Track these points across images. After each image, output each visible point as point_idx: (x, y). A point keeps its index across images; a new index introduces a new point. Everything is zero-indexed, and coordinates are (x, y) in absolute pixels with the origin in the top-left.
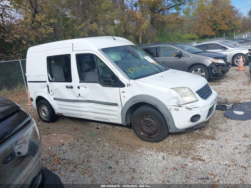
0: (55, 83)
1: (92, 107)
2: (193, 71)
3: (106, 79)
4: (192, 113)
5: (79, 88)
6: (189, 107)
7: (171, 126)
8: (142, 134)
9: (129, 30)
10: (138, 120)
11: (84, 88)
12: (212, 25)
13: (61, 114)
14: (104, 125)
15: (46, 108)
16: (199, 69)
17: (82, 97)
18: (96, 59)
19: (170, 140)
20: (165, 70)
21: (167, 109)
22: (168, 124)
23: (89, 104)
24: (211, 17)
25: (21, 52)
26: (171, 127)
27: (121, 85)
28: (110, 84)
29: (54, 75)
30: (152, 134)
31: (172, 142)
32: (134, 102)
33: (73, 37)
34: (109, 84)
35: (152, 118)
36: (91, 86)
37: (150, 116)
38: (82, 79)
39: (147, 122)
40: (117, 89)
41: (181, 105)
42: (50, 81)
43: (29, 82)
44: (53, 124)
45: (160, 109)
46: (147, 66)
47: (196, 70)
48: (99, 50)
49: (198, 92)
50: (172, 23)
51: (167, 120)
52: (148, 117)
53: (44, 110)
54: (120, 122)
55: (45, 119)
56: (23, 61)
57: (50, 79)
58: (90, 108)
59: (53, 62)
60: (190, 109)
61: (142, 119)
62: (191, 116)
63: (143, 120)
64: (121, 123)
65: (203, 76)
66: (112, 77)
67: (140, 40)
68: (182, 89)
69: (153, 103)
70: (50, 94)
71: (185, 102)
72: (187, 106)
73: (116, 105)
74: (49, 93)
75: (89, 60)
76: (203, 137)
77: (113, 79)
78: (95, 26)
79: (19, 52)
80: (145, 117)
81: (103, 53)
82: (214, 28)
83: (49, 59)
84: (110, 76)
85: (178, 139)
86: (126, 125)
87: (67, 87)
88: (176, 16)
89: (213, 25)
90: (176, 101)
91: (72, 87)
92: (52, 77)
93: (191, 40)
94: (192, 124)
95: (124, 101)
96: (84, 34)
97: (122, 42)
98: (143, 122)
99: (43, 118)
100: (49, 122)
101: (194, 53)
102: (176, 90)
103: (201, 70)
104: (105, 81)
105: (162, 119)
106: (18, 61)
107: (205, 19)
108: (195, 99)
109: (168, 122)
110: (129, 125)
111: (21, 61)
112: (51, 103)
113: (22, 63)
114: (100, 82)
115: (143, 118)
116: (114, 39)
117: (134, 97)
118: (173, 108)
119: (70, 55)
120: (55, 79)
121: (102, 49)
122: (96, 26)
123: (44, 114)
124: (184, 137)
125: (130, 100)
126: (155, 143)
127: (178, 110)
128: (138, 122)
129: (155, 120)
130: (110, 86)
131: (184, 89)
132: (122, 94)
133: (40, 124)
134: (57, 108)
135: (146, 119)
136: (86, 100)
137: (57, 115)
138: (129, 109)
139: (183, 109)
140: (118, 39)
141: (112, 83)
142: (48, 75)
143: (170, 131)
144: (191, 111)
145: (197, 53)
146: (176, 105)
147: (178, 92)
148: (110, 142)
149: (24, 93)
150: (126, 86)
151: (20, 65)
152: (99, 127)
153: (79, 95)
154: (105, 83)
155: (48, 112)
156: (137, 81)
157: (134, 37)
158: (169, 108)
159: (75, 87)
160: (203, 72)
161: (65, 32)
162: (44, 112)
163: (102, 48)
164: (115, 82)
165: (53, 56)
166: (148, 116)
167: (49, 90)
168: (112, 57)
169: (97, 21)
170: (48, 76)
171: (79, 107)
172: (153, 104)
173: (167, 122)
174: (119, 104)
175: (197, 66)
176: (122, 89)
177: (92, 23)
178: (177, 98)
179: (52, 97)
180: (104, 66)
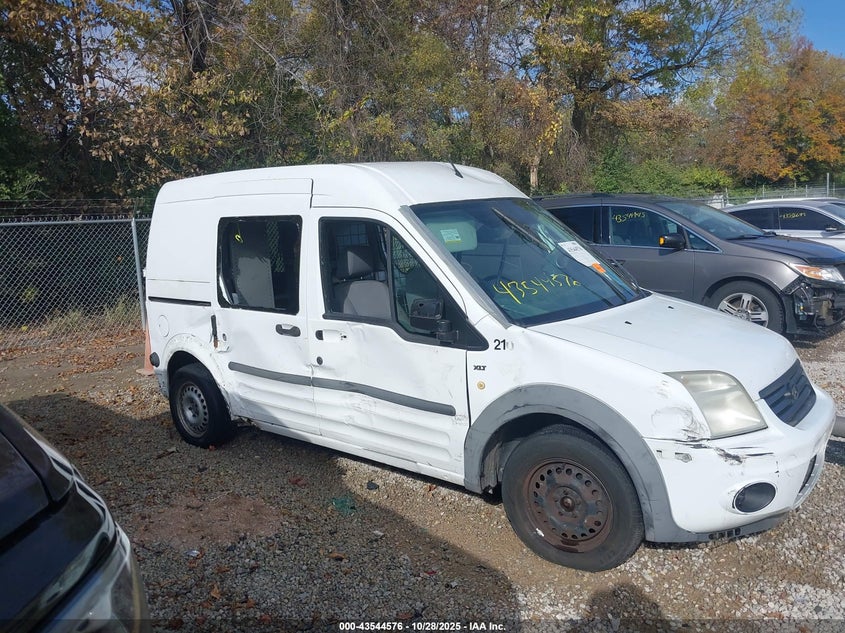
0: (240, 311)
1: (358, 409)
2: (724, 304)
3: (419, 314)
4: (742, 474)
5: (319, 335)
6: (732, 452)
7: (655, 517)
8: (540, 533)
9: (497, 144)
10: (527, 480)
11: (337, 339)
12: (783, 144)
13: (249, 420)
14: (396, 475)
15: (199, 396)
16: (747, 298)
17: (329, 369)
18: (391, 239)
19: (645, 565)
20: (636, 295)
21: (648, 452)
22: (646, 507)
23: (351, 396)
24: (782, 117)
25: (142, 193)
26: (655, 523)
27: (473, 341)
28: (433, 335)
29: (240, 283)
30: (580, 538)
31: (654, 578)
32: (516, 407)
33: (312, 156)
34: (428, 332)
35: (585, 477)
36: (363, 333)
37: (575, 471)
38: (334, 307)
39: (561, 490)
40: (455, 355)
41: (702, 439)
42: (223, 303)
43: (151, 298)
44: (217, 453)
45: (617, 450)
46: (572, 278)
47: (736, 301)
48: (403, 209)
49: (765, 394)
50: (647, 128)
51: (641, 491)
52: (569, 471)
53: (191, 400)
54: (458, 477)
55: (191, 433)
56: (142, 222)
57: (225, 295)
58: (353, 413)
59: (238, 237)
60: (736, 458)
61: (542, 478)
62: (739, 487)
63: (548, 482)
64: (462, 483)
65: (762, 323)
66: (441, 309)
67: (533, 178)
68: (705, 379)
69: (594, 421)
70: (219, 349)
71: (717, 432)
72: (726, 444)
73: (449, 411)
74: (216, 345)
75: (363, 240)
76: (775, 568)
77: (443, 318)
78: (384, 123)
79: (134, 194)
80: (558, 470)
81: (415, 220)
82: (791, 154)
83: (228, 227)
84: (434, 306)
85: (676, 568)
86: (479, 491)
87: (280, 330)
88: (662, 105)
89: (788, 142)
90: (682, 422)
91: (295, 332)
92: (231, 287)
93: (708, 190)
94: (740, 518)
95: (481, 401)
96: (347, 148)
97: (483, 185)
98: (549, 491)
99: (186, 427)
100: (205, 446)
101: (730, 240)
102: (685, 382)
103: (754, 301)
104: (415, 322)
105: (625, 486)
106: (127, 223)
107: (759, 121)
108: (755, 421)
109: (647, 502)
110: (491, 492)
111: (137, 223)
112: (218, 379)
113: (137, 228)
114: (398, 322)
115: (549, 472)
116: (458, 174)
117: (518, 390)
118: (671, 448)
119: (298, 219)
120: (241, 298)
121: (413, 207)
122: (390, 123)
123: (189, 414)
124: (701, 560)
125: (503, 398)
126: (587, 574)
127: (687, 458)
128: (526, 485)
129: (594, 486)
130: (432, 339)
131: (715, 379)
132: (475, 377)
133: (174, 449)
134: (238, 400)
135: (561, 478)
136: (341, 382)
137: (235, 422)
138: (496, 432)
139: (707, 457)
140: (468, 176)
141: (441, 332)
142: (218, 280)
143: (650, 537)
144: (736, 468)
145: (742, 238)
146: (684, 438)
147: (692, 390)
148: (416, 548)
149: (133, 331)
150: (492, 345)
151: (132, 237)
152: (379, 482)
153: (320, 361)
154: (412, 329)
155: (206, 410)
156: (536, 332)
157: (513, 168)
158: (653, 446)
159: (308, 333)
160: (763, 310)
161: (286, 136)
162: (190, 409)
163: (416, 203)
164: (451, 327)
165: (240, 218)
166: (567, 467)
167: (215, 334)
168: (445, 238)
169: (393, 107)
170: (218, 284)
171: (312, 403)
172: (593, 428)
173: (642, 502)
174: (461, 408)
175: (739, 284)
176: (476, 357)
177: (375, 112)
178: (689, 412)
179: (225, 360)
180: (413, 263)
